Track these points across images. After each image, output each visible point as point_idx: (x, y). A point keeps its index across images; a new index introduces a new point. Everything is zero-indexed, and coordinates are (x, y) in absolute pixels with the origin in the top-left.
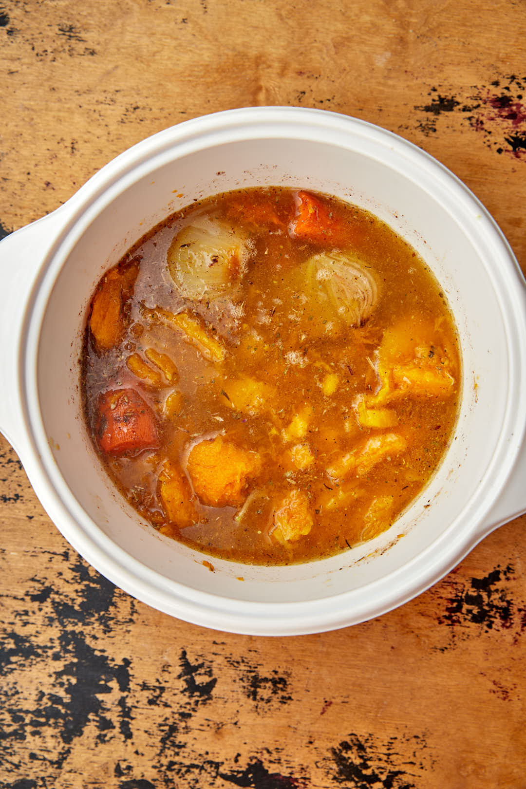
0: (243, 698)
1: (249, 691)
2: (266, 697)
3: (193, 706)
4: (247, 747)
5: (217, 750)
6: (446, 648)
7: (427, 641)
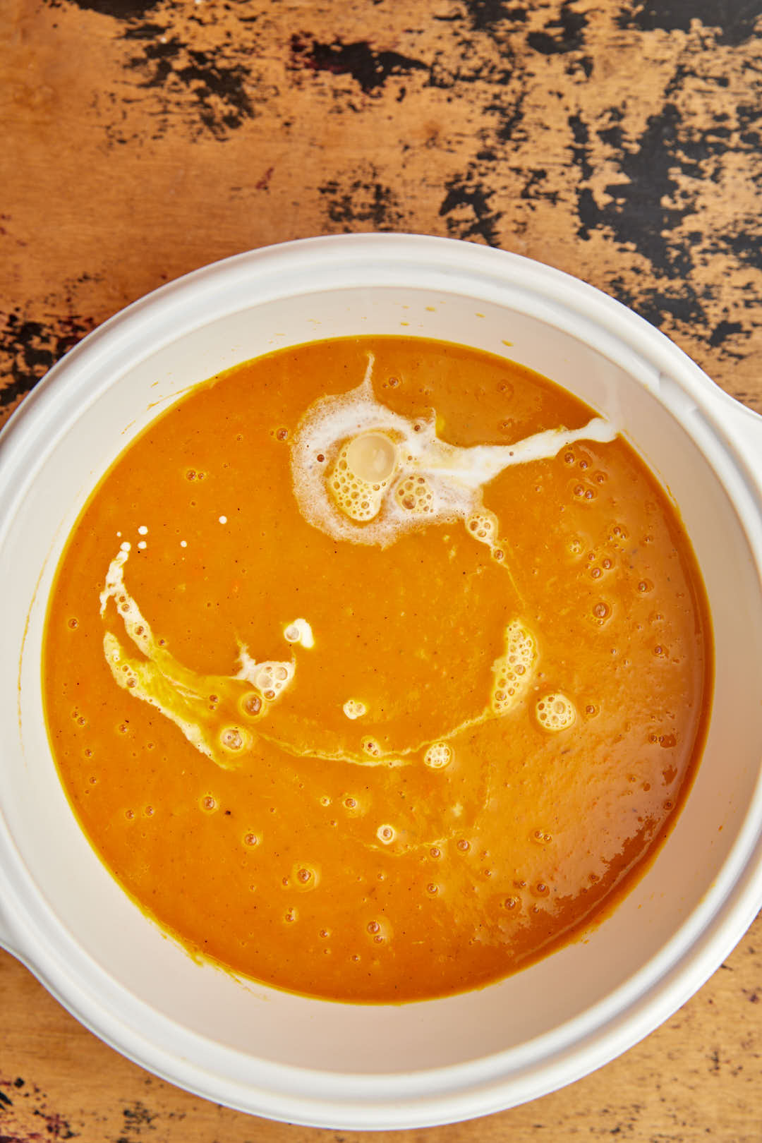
0: (397, 187)
1: (387, 199)
2: (361, 191)
3: (475, 172)
4: (387, 112)
5: (434, 106)
6: (80, 281)
7: (111, 290)
